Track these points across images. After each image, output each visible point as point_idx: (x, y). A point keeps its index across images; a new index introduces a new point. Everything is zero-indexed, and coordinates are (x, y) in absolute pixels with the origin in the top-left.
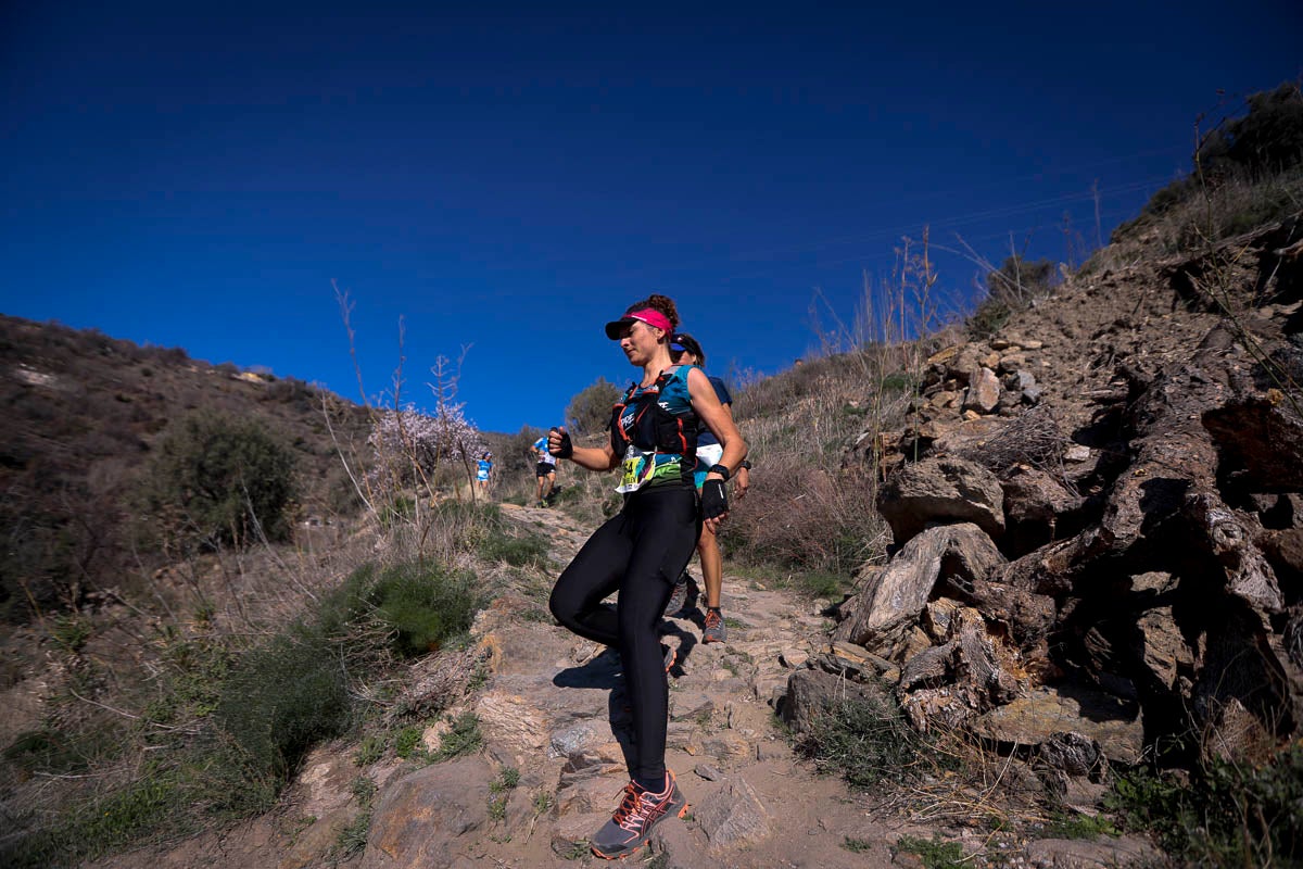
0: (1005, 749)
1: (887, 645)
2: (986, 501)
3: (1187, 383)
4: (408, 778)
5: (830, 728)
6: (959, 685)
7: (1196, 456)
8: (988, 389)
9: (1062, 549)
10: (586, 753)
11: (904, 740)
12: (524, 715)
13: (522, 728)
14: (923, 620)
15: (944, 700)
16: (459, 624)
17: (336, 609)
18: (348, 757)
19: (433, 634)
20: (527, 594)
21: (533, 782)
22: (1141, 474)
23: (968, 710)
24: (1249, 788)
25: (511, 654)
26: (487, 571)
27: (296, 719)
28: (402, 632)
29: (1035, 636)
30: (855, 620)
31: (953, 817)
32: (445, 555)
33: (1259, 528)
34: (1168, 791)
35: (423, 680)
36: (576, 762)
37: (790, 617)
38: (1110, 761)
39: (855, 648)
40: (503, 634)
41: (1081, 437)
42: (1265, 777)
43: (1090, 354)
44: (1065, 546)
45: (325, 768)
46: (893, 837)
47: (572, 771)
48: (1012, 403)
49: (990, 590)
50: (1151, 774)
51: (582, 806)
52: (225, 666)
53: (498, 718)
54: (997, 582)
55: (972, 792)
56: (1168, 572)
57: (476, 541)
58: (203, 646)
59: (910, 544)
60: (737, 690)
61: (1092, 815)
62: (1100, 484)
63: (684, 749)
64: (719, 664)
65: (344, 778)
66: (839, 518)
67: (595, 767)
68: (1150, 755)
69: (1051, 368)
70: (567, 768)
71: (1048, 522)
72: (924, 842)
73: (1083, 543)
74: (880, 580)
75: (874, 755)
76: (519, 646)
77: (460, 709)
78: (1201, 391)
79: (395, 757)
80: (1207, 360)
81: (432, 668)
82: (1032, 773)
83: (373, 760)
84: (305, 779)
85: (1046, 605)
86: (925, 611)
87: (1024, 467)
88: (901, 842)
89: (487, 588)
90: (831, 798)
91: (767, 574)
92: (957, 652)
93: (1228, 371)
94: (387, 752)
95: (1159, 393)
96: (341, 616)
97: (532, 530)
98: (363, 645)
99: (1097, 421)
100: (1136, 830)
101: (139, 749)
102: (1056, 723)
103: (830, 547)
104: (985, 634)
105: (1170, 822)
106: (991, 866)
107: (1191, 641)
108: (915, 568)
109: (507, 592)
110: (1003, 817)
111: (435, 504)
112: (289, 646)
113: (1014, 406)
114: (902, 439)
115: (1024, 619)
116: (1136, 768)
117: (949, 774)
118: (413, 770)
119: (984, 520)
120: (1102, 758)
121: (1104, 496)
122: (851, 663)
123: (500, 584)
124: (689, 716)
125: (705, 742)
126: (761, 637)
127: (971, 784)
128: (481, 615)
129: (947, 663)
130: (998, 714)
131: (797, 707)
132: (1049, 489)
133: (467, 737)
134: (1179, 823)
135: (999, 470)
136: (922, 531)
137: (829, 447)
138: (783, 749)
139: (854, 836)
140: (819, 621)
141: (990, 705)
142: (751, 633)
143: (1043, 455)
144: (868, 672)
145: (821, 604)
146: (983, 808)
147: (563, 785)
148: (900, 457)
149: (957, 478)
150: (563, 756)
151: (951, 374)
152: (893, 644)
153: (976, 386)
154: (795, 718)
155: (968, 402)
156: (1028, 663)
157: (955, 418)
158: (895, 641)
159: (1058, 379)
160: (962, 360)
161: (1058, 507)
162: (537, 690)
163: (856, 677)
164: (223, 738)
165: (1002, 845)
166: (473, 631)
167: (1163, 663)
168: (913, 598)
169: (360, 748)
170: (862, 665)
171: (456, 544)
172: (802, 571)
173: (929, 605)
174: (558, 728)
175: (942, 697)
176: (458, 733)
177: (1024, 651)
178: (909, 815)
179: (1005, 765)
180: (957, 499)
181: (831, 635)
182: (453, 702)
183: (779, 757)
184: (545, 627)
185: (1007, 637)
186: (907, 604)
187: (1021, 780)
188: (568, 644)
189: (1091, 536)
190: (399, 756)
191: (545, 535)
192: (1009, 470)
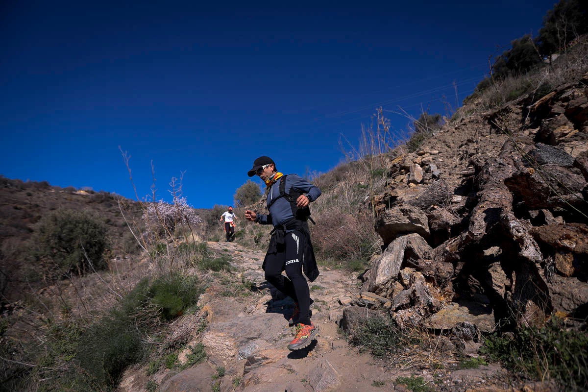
0: (438, 332)
1: (385, 291)
2: (421, 223)
3: (498, 166)
4: (172, 379)
5: (363, 332)
6: (416, 306)
7: (503, 197)
8: (418, 173)
9: (453, 242)
10: (255, 356)
11: (395, 333)
12: (225, 341)
13: (225, 348)
14: (399, 278)
15: (410, 314)
16: (192, 302)
17: (132, 301)
18: (143, 372)
19: (179, 308)
20: (222, 284)
21: (232, 372)
22: (482, 207)
23: (421, 317)
24: (537, 337)
25: (217, 313)
26: (203, 276)
27: (116, 357)
28: (164, 309)
29: (446, 281)
30: (370, 281)
31: (419, 366)
32: (183, 269)
33: (531, 226)
34: (506, 342)
35: (176, 330)
36: (251, 360)
37: (342, 282)
38: (481, 332)
39: (371, 294)
40: (212, 304)
41: (458, 191)
42: (543, 332)
43: (458, 155)
44: (455, 241)
45: (132, 378)
46: (394, 378)
47: (249, 365)
48: (429, 178)
49: (425, 263)
50: (499, 335)
51: (255, 381)
52: (78, 335)
53: (213, 344)
54: (429, 259)
55: (426, 353)
56: (498, 246)
57: (197, 262)
58: (67, 326)
59: (391, 245)
60: (321, 318)
61: (476, 357)
62: (467, 211)
65: (142, 382)
66: (360, 235)
67: (259, 362)
68: (497, 327)
69: (443, 162)
70: (247, 364)
71: (447, 230)
72: (407, 379)
73: (462, 239)
74: (379, 262)
75: (383, 342)
76: (220, 309)
77: (195, 342)
78: (503, 169)
79: (165, 369)
80: (504, 156)
81: (180, 324)
82: (449, 341)
83: (155, 372)
84: (122, 385)
85: (449, 267)
86: (399, 274)
87: (435, 207)
88: (397, 380)
89: (203, 283)
90: (366, 363)
91: (330, 263)
92: (414, 292)
93: (513, 160)
94: (162, 367)
95: (487, 171)
96: (135, 304)
97: (223, 253)
98: (146, 317)
99: (463, 184)
100: (495, 361)
101: (37, 381)
102: (458, 318)
103: (357, 248)
104: (425, 283)
105: (508, 356)
106: (436, 385)
107: (509, 276)
108: (393, 256)
109: (213, 284)
110: (440, 363)
111: (176, 245)
112: (110, 321)
113: (429, 180)
114: (384, 197)
115: (440, 274)
116: (492, 334)
117: (415, 346)
118: (175, 374)
119: (420, 231)
120: (478, 331)
121: (469, 217)
122: (369, 301)
123: (209, 281)
126: (330, 293)
127: (425, 349)
128: (202, 296)
129: (410, 297)
130: (434, 317)
131: (348, 323)
132: (446, 216)
133: (199, 355)
134: (511, 356)
135: (425, 209)
136: (395, 239)
137: (353, 204)
138: (344, 343)
139: (377, 380)
140: (355, 282)
141: (430, 314)
142: (325, 291)
143: (443, 201)
144: (377, 304)
145: (355, 275)
146: (432, 360)
147: (246, 372)
148: (383, 206)
150: (245, 358)
151: (402, 168)
152: (387, 290)
153: (413, 172)
154: (347, 329)
155: (410, 179)
156: (444, 293)
157: (405, 187)
158: (388, 289)
159: (447, 166)
160: (406, 161)
161: (451, 223)
162: (231, 329)
163: (372, 307)
164: (79, 370)
165: (440, 375)
166: (198, 304)
167: (499, 286)
168: (394, 269)
169: (148, 367)
170: (374, 302)
171: (187, 264)
172: (345, 260)
173: (401, 271)
174: (241, 346)
175: (410, 312)
176: (195, 353)
177: (442, 288)
178: (400, 367)
179: (438, 340)
180: (409, 223)
181: (360, 289)
182: (191, 339)
183: (342, 347)
184: (232, 299)
185: (434, 283)
186: (392, 272)
187: (446, 345)
188: (243, 305)
189: (465, 235)
190: (168, 368)
191: (229, 255)
192: (429, 208)
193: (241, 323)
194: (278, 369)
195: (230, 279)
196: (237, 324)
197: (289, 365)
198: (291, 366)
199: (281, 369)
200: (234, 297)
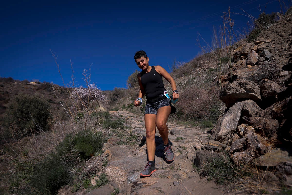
0: (264, 168)
1: (226, 140)
2: (254, 92)
5: (209, 167)
6: (248, 150)
8: (254, 57)
9: (279, 104)
10: (138, 181)
11: (232, 168)
12: (119, 172)
13: (119, 176)
15: (244, 155)
16: (99, 148)
17: (62, 147)
18: (70, 190)
19: (91, 151)
20: (118, 137)
21: (124, 191)
23: (252, 157)
25: (114, 155)
26: (106, 131)
27: (53, 181)
28: (82, 152)
29: (272, 133)
30: (216, 133)
31: (249, 191)
32: (93, 128)
35: (89, 165)
36: (135, 184)
37: (197, 135)
39: (216, 142)
40: (112, 149)
41: (284, 68)
43: (288, 41)
44: (280, 103)
45: (64, 194)
47: (134, 187)
48: (262, 60)
49: (255, 120)
52: (33, 168)
53: (112, 174)
54: (259, 117)
55: (255, 182)
57: (102, 123)
58: (27, 163)
59: (231, 108)
60: (182, 158)
63: (167, 177)
64: (176, 151)
66: (210, 103)
67: (141, 185)
69: (275, 47)
70: (133, 186)
71: (275, 96)
73: (286, 102)
74: (222, 120)
75: (223, 173)
76: (116, 152)
77: (101, 173)
79: (83, 188)
81: (92, 162)
82: (274, 175)
83: (77, 190)
85: (275, 122)
86: (237, 129)
87: (266, 80)
89: (106, 136)
90: (211, 188)
91: (190, 123)
92: (246, 140)
94: (81, 187)
96: (64, 149)
97: (119, 118)
98: (71, 157)
99: (290, 62)
102: (281, 159)
103: (208, 112)
104: (255, 133)
108: (233, 116)
109: (112, 137)
110: (265, 190)
111: (90, 114)
112: (50, 160)
113: (263, 62)
114: (228, 76)
115: (267, 127)
117: (247, 177)
118: (89, 192)
119: (254, 98)
122: (214, 146)
123: (109, 135)
124: (168, 167)
125: (173, 174)
126: (189, 142)
127: (255, 180)
128: (105, 144)
129: (244, 143)
130: (262, 158)
131: (199, 161)
132: (275, 86)
133: (103, 180)
135: (258, 82)
136: (234, 104)
137: (206, 82)
138: (197, 174)
140: (206, 135)
141: (258, 155)
142: (186, 141)
143: (272, 76)
144: (220, 149)
145: (207, 130)
147: (132, 191)
148: (228, 82)
149: (244, 86)
150: (131, 183)
151: (242, 54)
153: (250, 57)
154: (199, 165)
155: (248, 62)
156: (270, 141)
157: (244, 68)
158: (229, 139)
159: (278, 50)
160: (245, 49)
161: (278, 91)
162: (123, 164)
163: (217, 151)
166: (103, 149)
168: (233, 125)
169: (73, 187)
170: (218, 147)
171: (96, 125)
172: (200, 120)
173: (238, 126)
174: (129, 175)
175: (243, 154)
176: (101, 179)
177: (269, 138)
178: (235, 191)
179: (265, 173)
180: (245, 93)
181: (209, 139)
182: (98, 171)
183: (195, 177)
184: (124, 146)
185: (262, 134)
186: (231, 127)
187: (271, 177)
188: (131, 150)
189: (289, 99)
190: (85, 188)
191: (123, 119)
192: (261, 82)
193: (129, 161)
194: (152, 190)
195: (123, 133)
196: (127, 161)
197: (159, 187)
198: (161, 188)
199: (154, 190)
200: (126, 145)
